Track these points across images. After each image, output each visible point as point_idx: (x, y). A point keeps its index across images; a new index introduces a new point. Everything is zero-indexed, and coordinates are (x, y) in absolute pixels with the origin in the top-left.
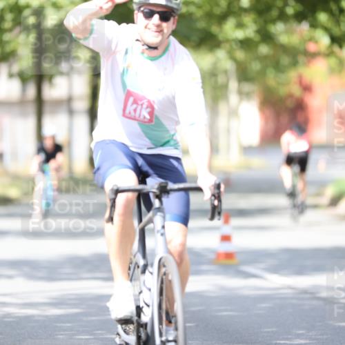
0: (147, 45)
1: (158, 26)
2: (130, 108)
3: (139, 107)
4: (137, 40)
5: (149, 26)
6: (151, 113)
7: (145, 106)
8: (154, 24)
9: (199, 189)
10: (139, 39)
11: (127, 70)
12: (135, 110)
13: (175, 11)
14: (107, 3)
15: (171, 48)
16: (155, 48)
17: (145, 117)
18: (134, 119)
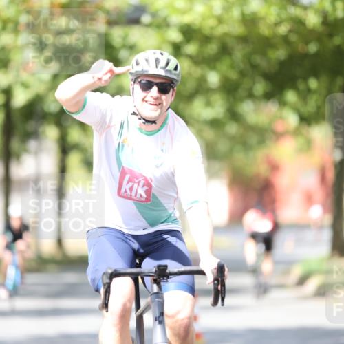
0: (144, 119)
1: (156, 99)
2: (126, 187)
3: (136, 185)
4: (134, 113)
5: (146, 99)
6: (148, 192)
7: (141, 184)
8: (152, 97)
9: (202, 273)
10: (136, 112)
11: (123, 146)
12: (131, 189)
13: (174, 82)
14: (106, 74)
15: (170, 121)
16: (154, 122)
17: (141, 196)
18: (130, 199)
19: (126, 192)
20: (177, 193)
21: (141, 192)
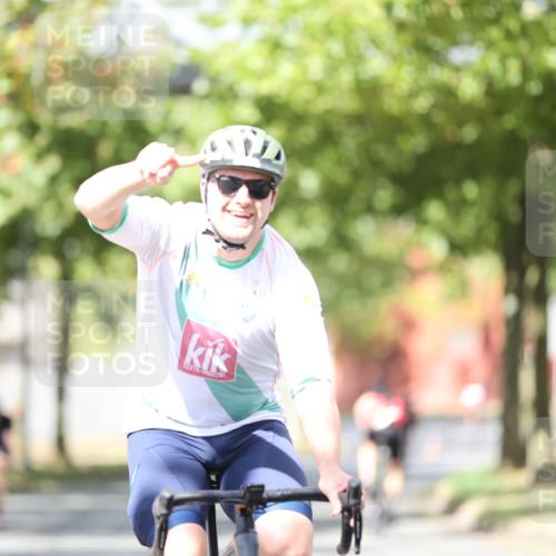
0: (225, 241)
1: (246, 207)
2: (192, 354)
3: (210, 352)
4: (207, 232)
5: (229, 208)
6: (230, 363)
7: (218, 351)
8: (238, 203)
10: (212, 230)
11: (188, 286)
12: (201, 358)
13: (276, 179)
14: (164, 166)
15: (267, 245)
16: (242, 246)
17: (218, 370)
18: (200, 374)
19: (192, 362)
20: (278, 363)
21: (219, 362)
